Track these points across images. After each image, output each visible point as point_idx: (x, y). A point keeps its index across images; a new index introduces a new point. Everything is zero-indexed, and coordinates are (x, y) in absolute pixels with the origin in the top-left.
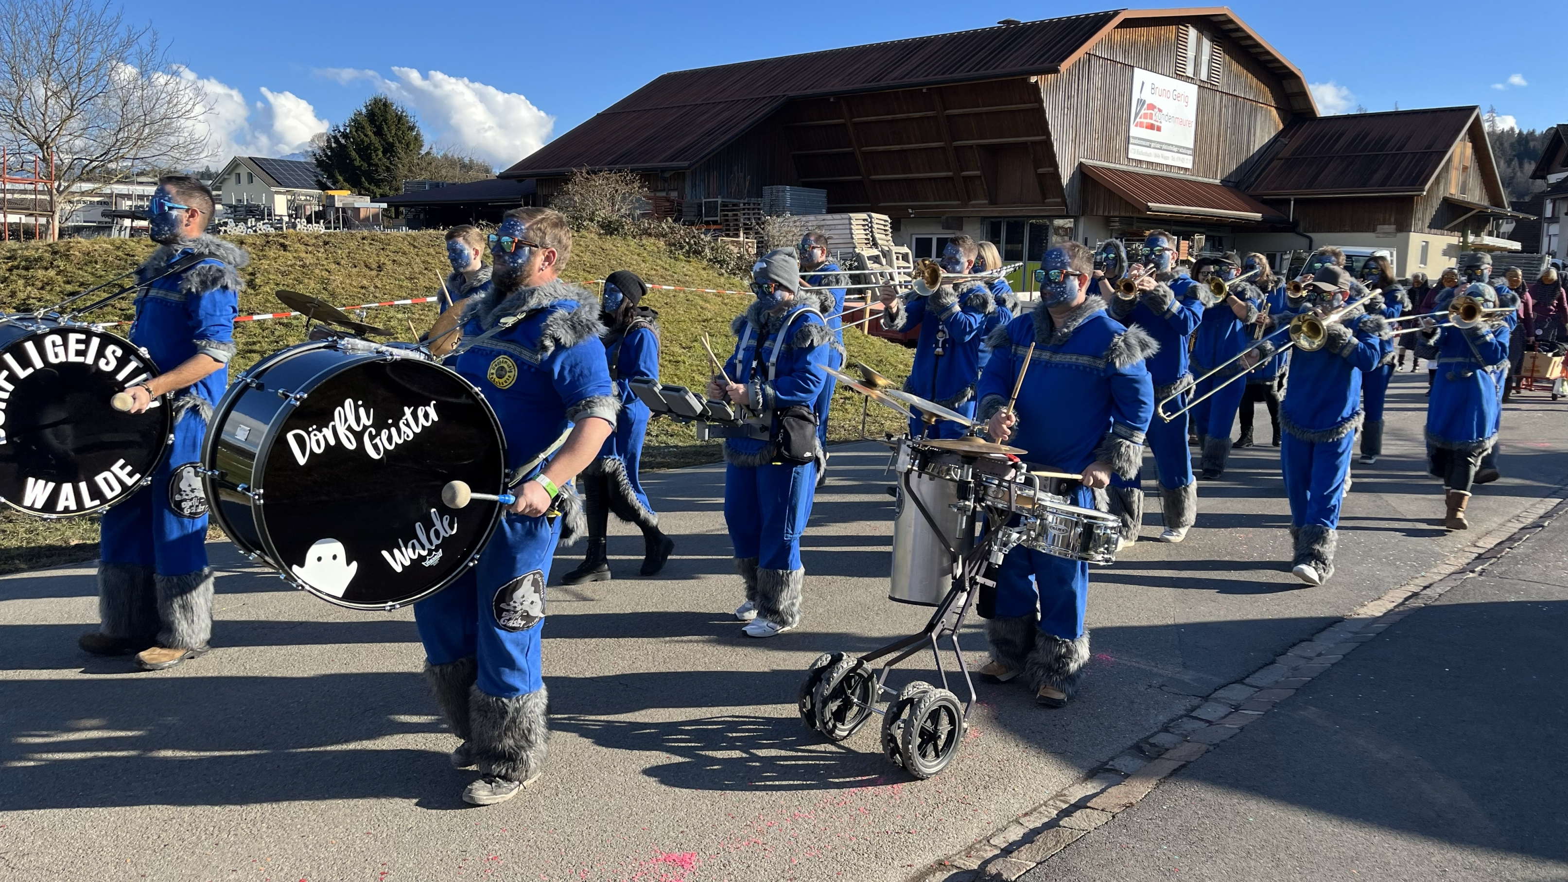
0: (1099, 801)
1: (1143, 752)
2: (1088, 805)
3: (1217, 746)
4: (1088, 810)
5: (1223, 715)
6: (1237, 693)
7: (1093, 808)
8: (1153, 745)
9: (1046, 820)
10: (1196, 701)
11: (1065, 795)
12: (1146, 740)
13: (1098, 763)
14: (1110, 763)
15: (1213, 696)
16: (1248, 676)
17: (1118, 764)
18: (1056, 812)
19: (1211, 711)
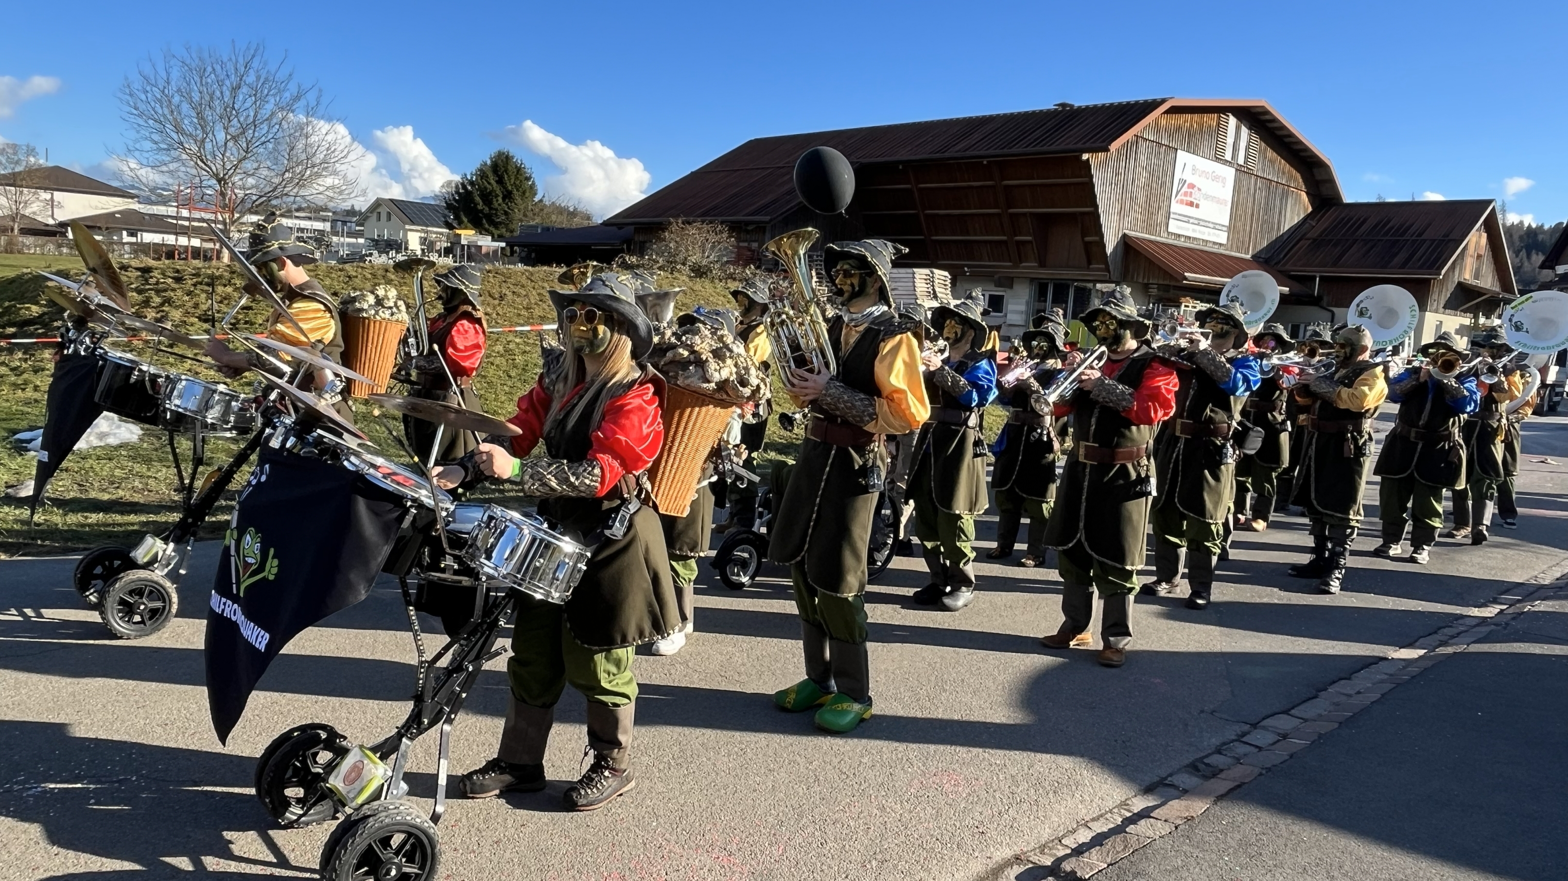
0: (1161, 812)
1: (1198, 770)
2: (1152, 815)
3: (1269, 770)
4: (1151, 820)
5: (1271, 742)
6: (1283, 723)
7: (1157, 819)
8: (1207, 765)
9: (1112, 826)
10: (1246, 728)
11: (1128, 805)
12: (1201, 760)
13: (1158, 779)
14: (1169, 779)
15: (1262, 724)
16: (1293, 708)
17: (1177, 780)
18: (1121, 819)
19: (1259, 737)
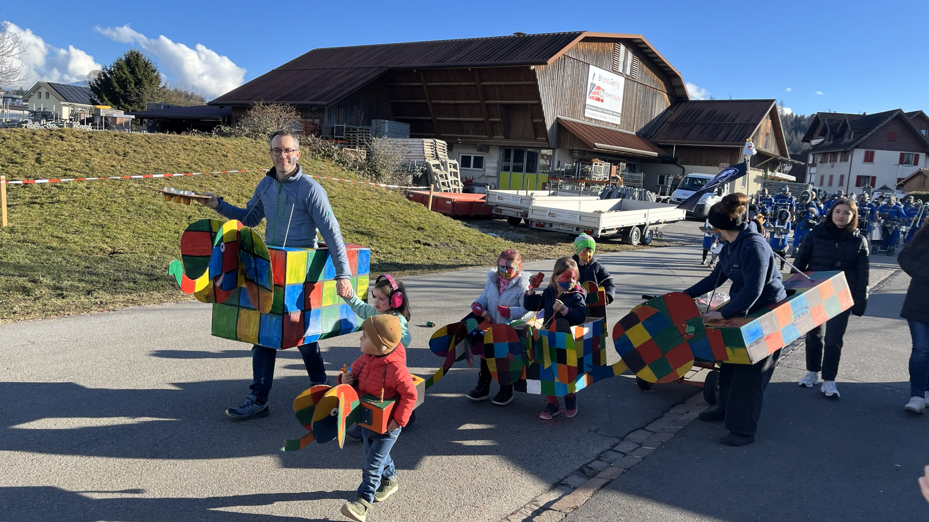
0: (557, 505)
1: (585, 473)
2: (551, 507)
3: (629, 469)
4: (551, 511)
5: (632, 449)
6: (640, 436)
7: (553, 510)
8: (591, 468)
9: (525, 517)
10: (617, 440)
11: (537, 501)
12: (586, 465)
13: (558, 480)
14: (565, 480)
15: (626, 437)
16: (647, 425)
17: (569, 481)
18: (531, 512)
19: (624, 447)
